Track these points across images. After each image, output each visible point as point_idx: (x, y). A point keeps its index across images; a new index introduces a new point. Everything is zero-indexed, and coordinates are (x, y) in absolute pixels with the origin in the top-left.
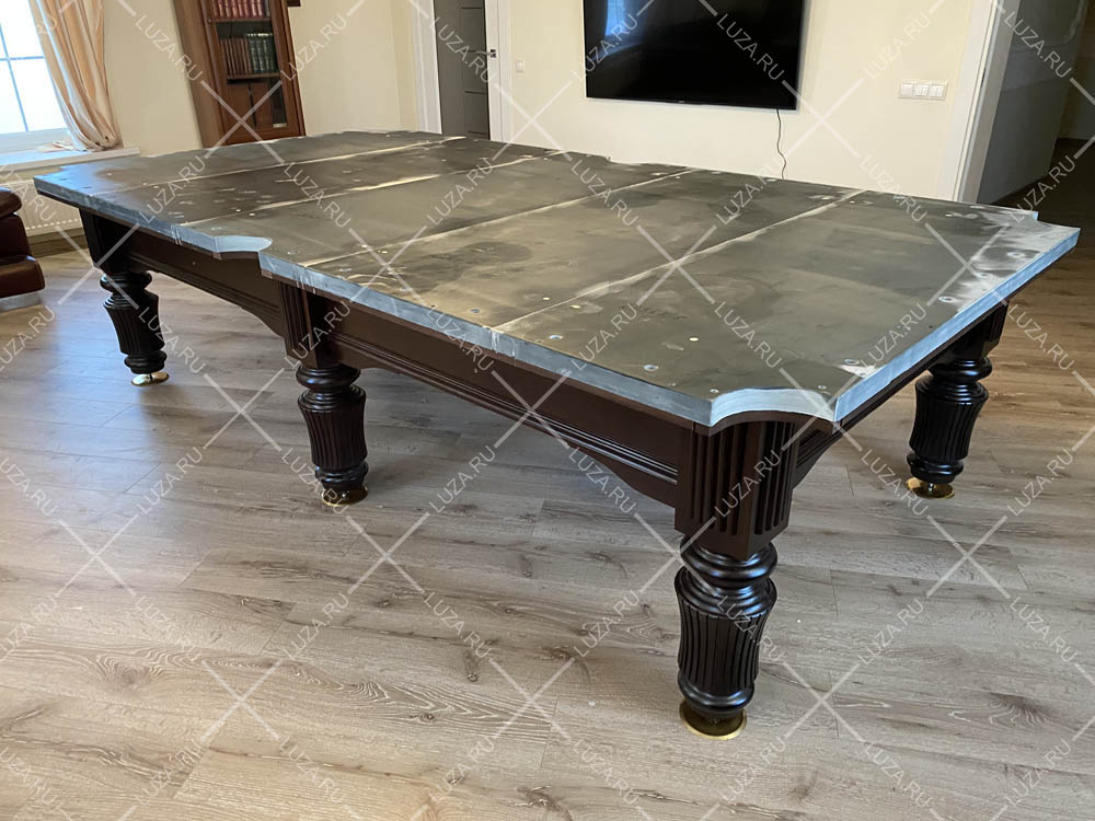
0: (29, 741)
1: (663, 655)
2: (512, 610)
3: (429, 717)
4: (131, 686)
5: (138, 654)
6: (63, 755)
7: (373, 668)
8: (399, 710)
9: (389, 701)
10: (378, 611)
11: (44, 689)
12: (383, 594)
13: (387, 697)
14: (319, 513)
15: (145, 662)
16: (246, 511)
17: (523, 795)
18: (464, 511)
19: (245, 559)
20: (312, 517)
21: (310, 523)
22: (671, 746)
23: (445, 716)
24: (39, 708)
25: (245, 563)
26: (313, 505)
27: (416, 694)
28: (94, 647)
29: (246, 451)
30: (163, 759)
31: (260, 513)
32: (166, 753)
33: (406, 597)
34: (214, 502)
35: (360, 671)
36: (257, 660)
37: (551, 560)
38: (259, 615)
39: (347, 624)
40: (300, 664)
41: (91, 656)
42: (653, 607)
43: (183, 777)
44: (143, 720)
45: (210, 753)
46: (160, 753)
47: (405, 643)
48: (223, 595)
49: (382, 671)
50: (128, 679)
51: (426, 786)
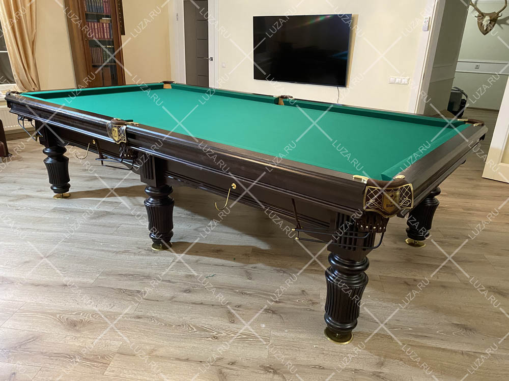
0: (30, 352)
1: (314, 311)
2: (245, 293)
3: (215, 338)
4: (76, 328)
5: (76, 314)
6: (48, 358)
7: (187, 318)
8: (201, 335)
9: (196, 331)
10: (185, 294)
11: (34, 330)
12: (186, 287)
13: (195, 330)
14: (151, 253)
15: (81, 317)
16: (117, 253)
17: (262, 369)
18: (217, 252)
19: (120, 273)
20: (148, 255)
21: (148, 258)
22: (323, 347)
23: (222, 337)
24: (33, 338)
25: (120, 274)
26: (148, 250)
27: (209, 329)
28: (55, 311)
29: (113, 227)
30: (96, 358)
31: (124, 254)
32: (96, 356)
33: (197, 288)
34: (101, 249)
35: (181, 320)
36: (133, 315)
37: (259, 272)
38: (130, 297)
39: (172, 300)
40: (153, 317)
41: (53, 315)
42: (306, 291)
43: (107, 365)
44: (83, 342)
45: (118, 355)
46: (94, 355)
47: (199, 308)
48: (112, 288)
49: (191, 319)
50: (73, 325)
51: (219, 366)
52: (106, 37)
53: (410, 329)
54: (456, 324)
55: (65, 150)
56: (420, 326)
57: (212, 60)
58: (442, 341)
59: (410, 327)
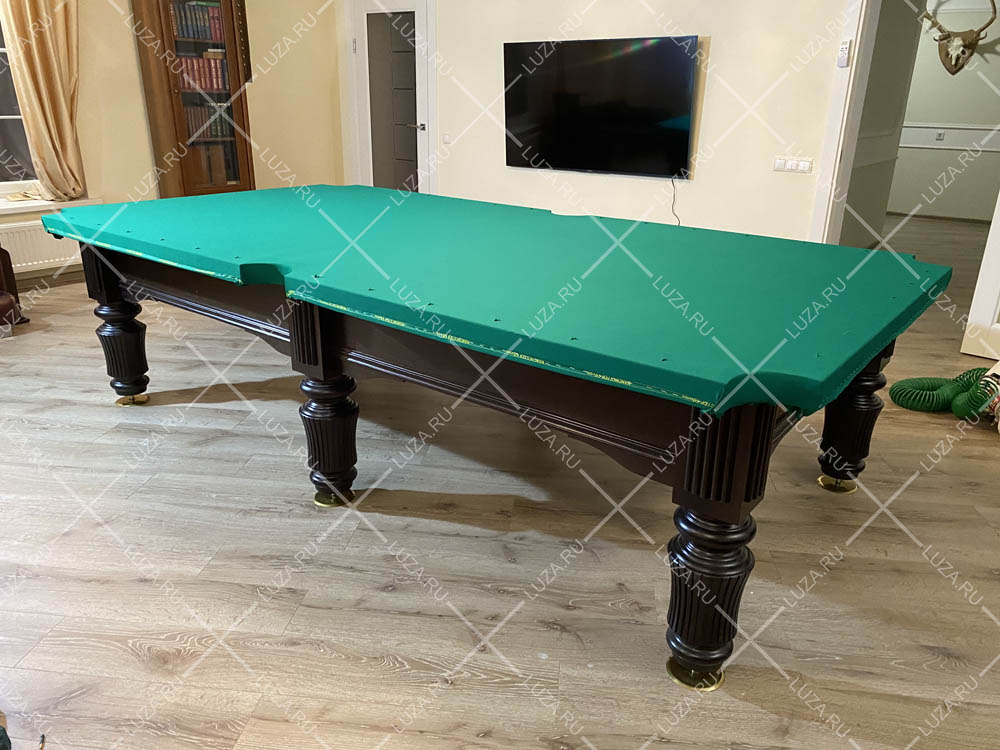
0: (77, 718)
1: (643, 624)
2: (504, 591)
3: (449, 682)
4: (166, 666)
5: (167, 639)
6: (112, 728)
7: (390, 643)
8: (421, 678)
9: (410, 670)
10: (385, 594)
11: (82, 672)
12: (385, 580)
13: (407, 667)
14: (312, 512)
15: (177, 645)
16: (246, 512)
17: (545, 744)
18: (445, 509)
19: (253, 554)
20: (309, 516)
21: (307, 521)
22: (666, 698)
23: (463, 681)
24: (82, 688)
25: (253, 557)
26: (307, 506)
27: (436, 664)
28: (125, 634)
29: (236, 461)
30: (210, 728)
31: (259, 514)
32: (211, 722)
33: (408, 582)
34: (215, 505)
35: (379, 646)
36: (281, 639)
37: (531, 548)
38: (276, 601)
39: (359, 605)
40: (322, 642)
41: (123, 640)
42: (626, 584)
43: (232, 743)
44: (184, 694)
45: (253, 720)
46: (206, 723)
47: (414, 621)
48: (239, 585)
49: (398, 645)
50: (163, 661)
51: (457, 740)
52: (215, 86)
53: (837, 658)
54: (927, 647)
55: (138, 309)
56: (857, 652)
57: (424, 129)
58: (901, 682)
59: (838, 655)
